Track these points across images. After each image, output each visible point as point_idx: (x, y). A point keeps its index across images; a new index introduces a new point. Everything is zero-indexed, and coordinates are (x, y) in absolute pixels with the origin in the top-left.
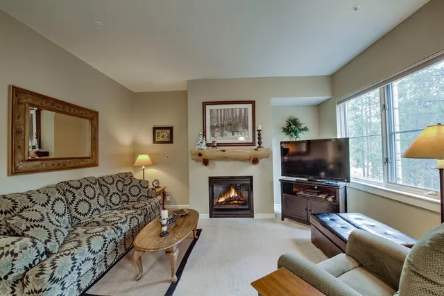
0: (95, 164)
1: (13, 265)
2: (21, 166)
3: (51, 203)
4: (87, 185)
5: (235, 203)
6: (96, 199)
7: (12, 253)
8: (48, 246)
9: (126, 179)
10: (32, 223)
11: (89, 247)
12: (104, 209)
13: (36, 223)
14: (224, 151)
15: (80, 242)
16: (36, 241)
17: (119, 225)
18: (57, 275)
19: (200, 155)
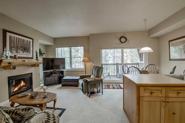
5: (24, 88)
14: (24, 61)
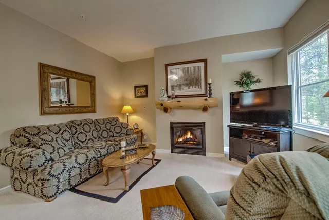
0: (94, 111)
1: (31, 163)
2: (47, 110)
3: (61, 132)
4: (85, 124)
5: (191, 143)
6: (91, 133)
7: (30, 156)
8: (52, 156)
9: (113, 122)
10: (45, 142)
11: (76, 160)
12: (96, 140)
13: (47, 142)
15: (71, 156)
16: (45, 152)
17: (99, 150)
18: (53, 172)
19: (162, 105)
